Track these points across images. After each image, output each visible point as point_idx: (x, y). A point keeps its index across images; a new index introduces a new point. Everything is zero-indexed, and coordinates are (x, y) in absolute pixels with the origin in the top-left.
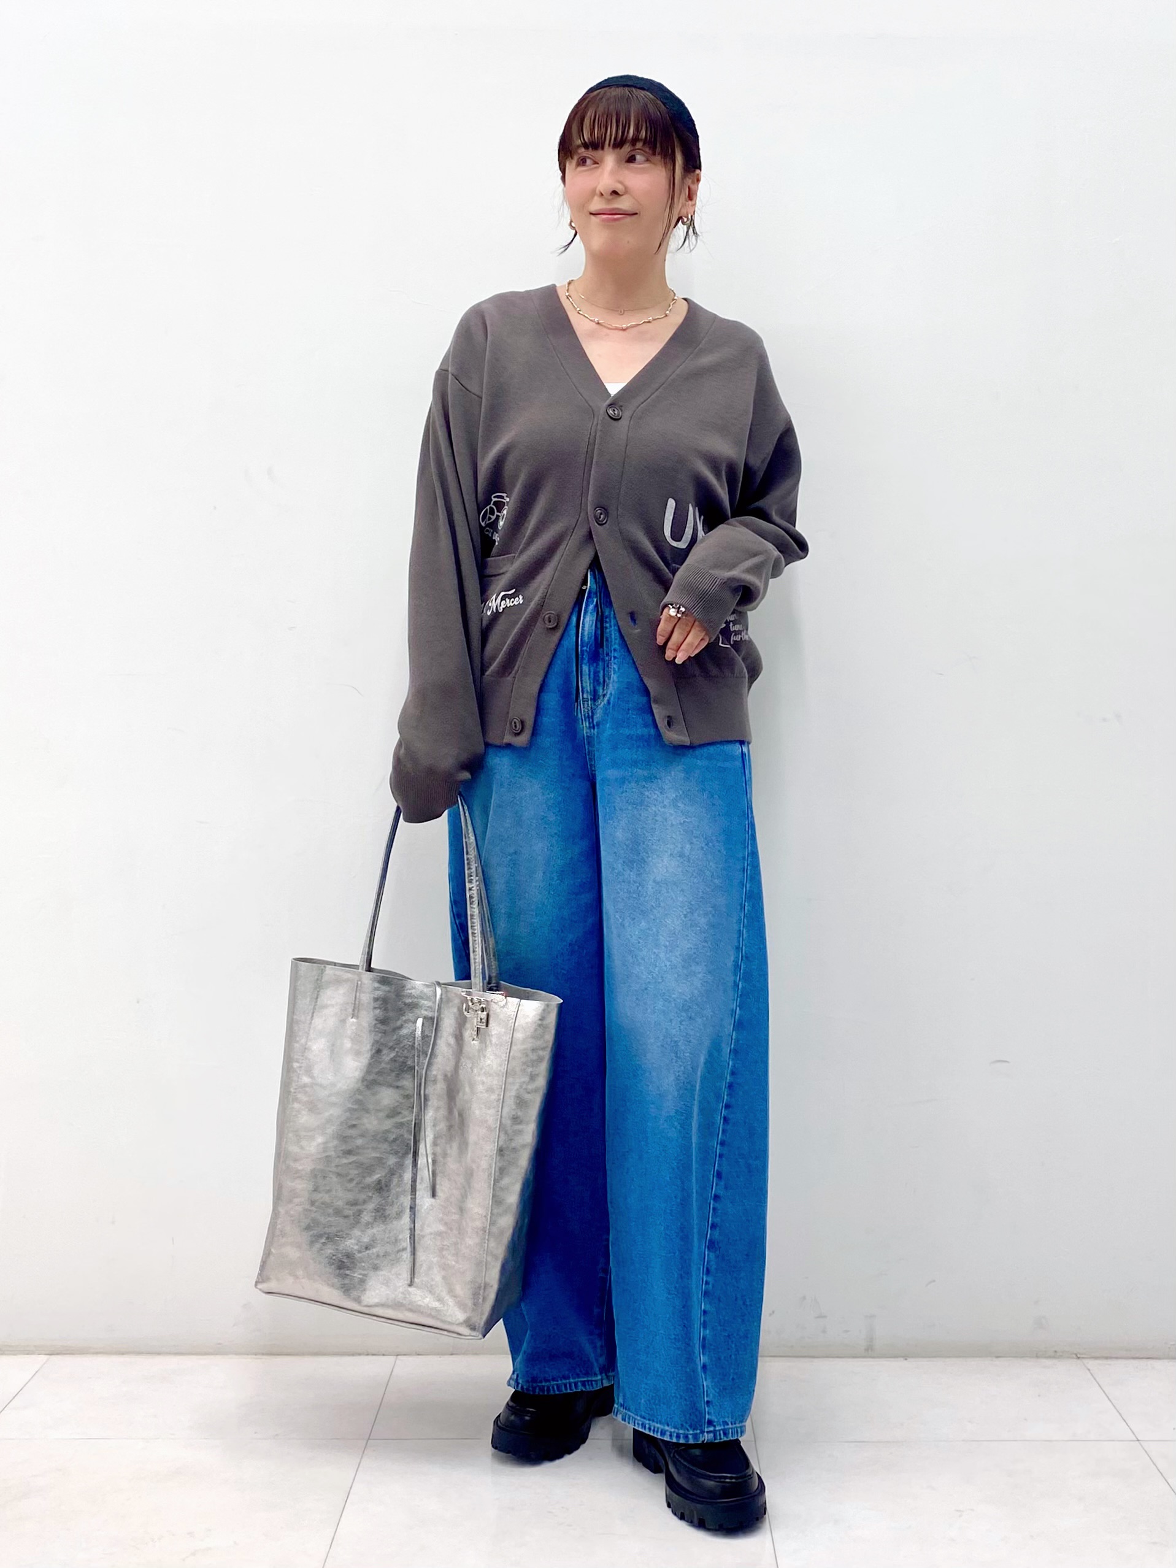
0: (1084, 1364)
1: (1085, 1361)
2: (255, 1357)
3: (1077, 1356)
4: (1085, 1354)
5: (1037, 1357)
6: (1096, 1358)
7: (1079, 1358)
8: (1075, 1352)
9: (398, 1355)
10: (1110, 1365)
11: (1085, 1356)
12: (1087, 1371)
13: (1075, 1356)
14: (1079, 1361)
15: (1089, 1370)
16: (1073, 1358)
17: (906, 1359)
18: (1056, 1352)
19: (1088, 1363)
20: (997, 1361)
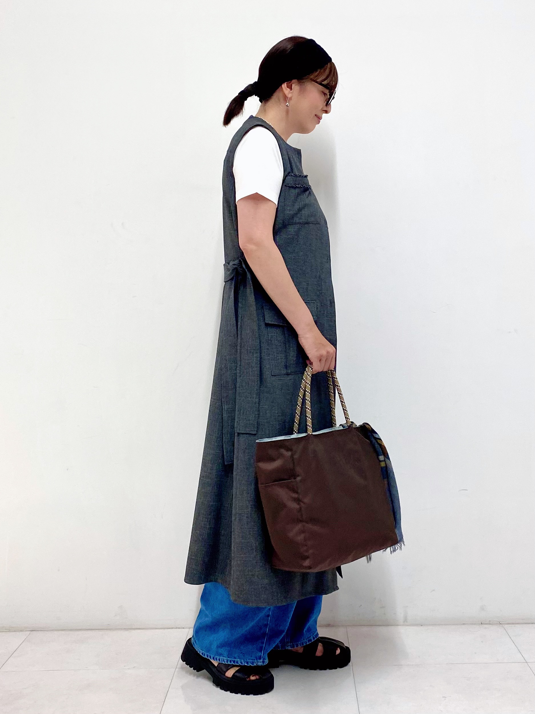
0: (503, 627)
1: (503, 625)
2: (125, 630)
3: (500, 622)
4: (503, 622)
5: (482, 623)
6: (508, 624)
7: (500, 624)
8: (499, 621)
10: (515, 626)
13: (499, 623)
14: (501, 625)
15: (505, 629)
16: (498, 624)
17: (422, 626)
18: (490, 621)
19: (505, 626)
20: (463, 626)
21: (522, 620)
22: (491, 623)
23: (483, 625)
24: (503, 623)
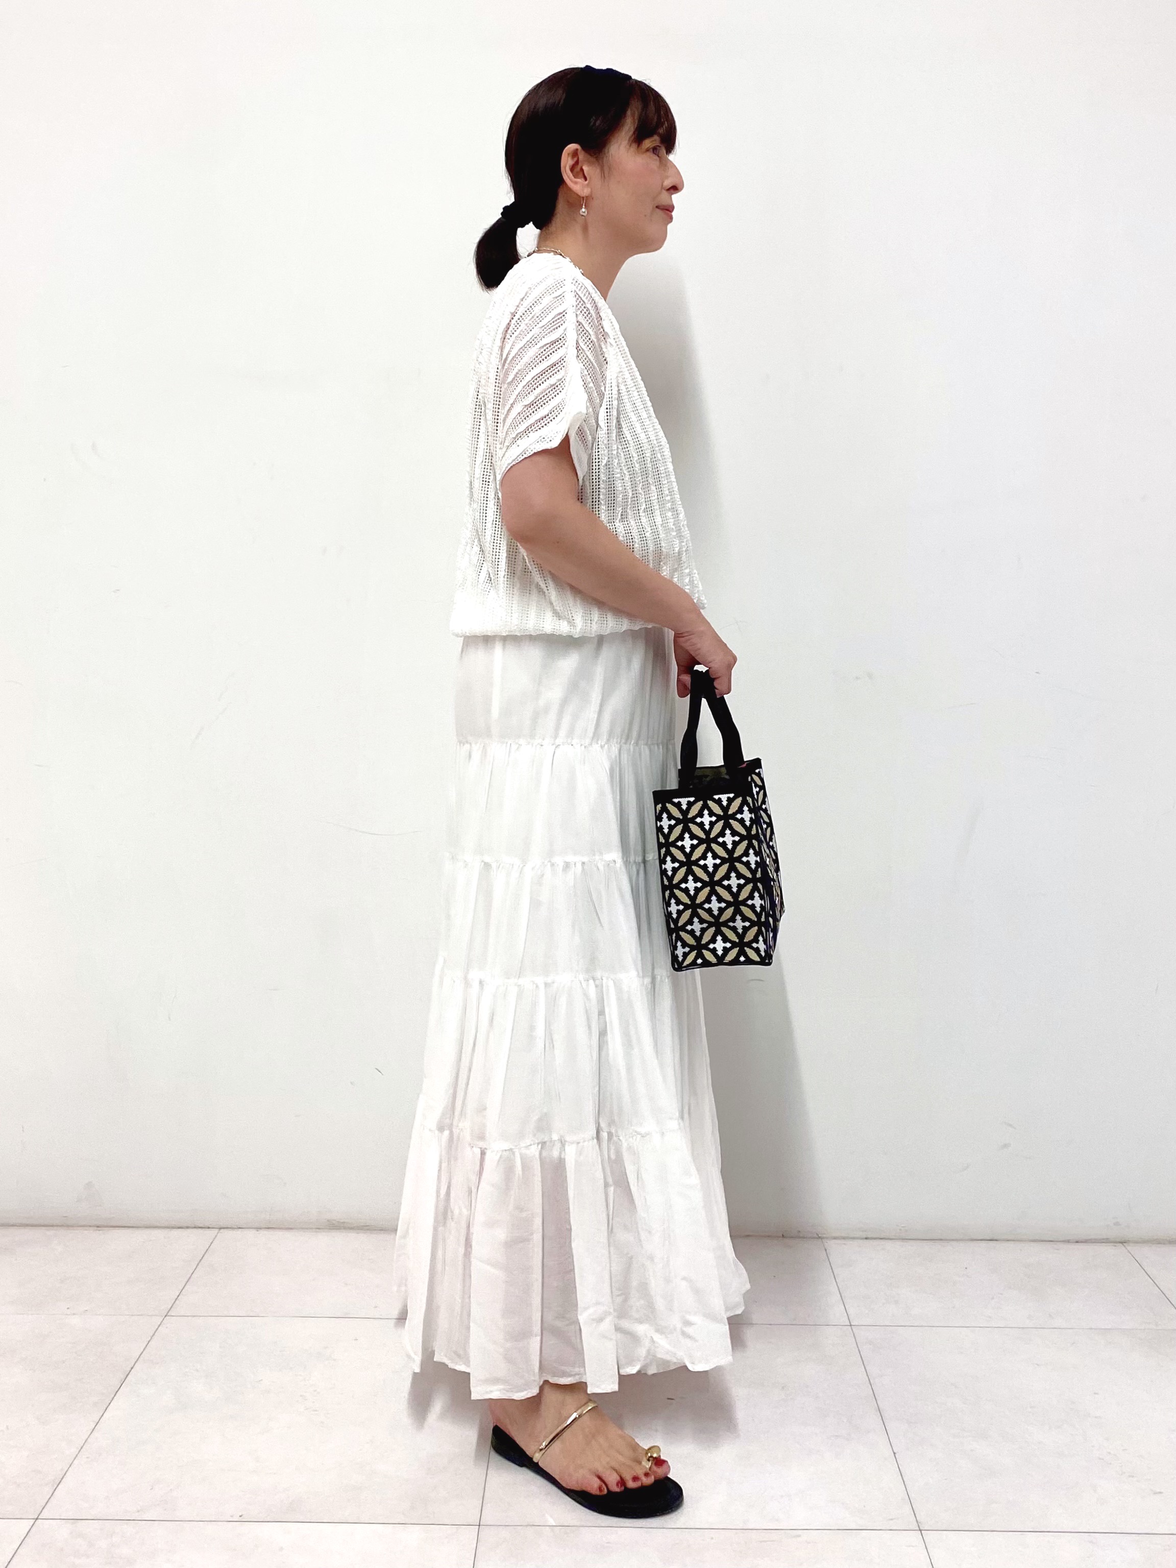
0: (822, 1242)
5: (783, 1235)
7: (820, 1238)
8: (816, 1233)
9: (220, 1228)
10: (845, 1244)
11: (824, 1236)
12: (825, 1251)
13: (817, 1237)
14: (820, 1240)
16: (814, 1238)
18: (799, 1231)
19: (827, 1242)
21: (863, 1231)
22: (801, 1235)
23: (785, 1239)
24: (822, 1236)
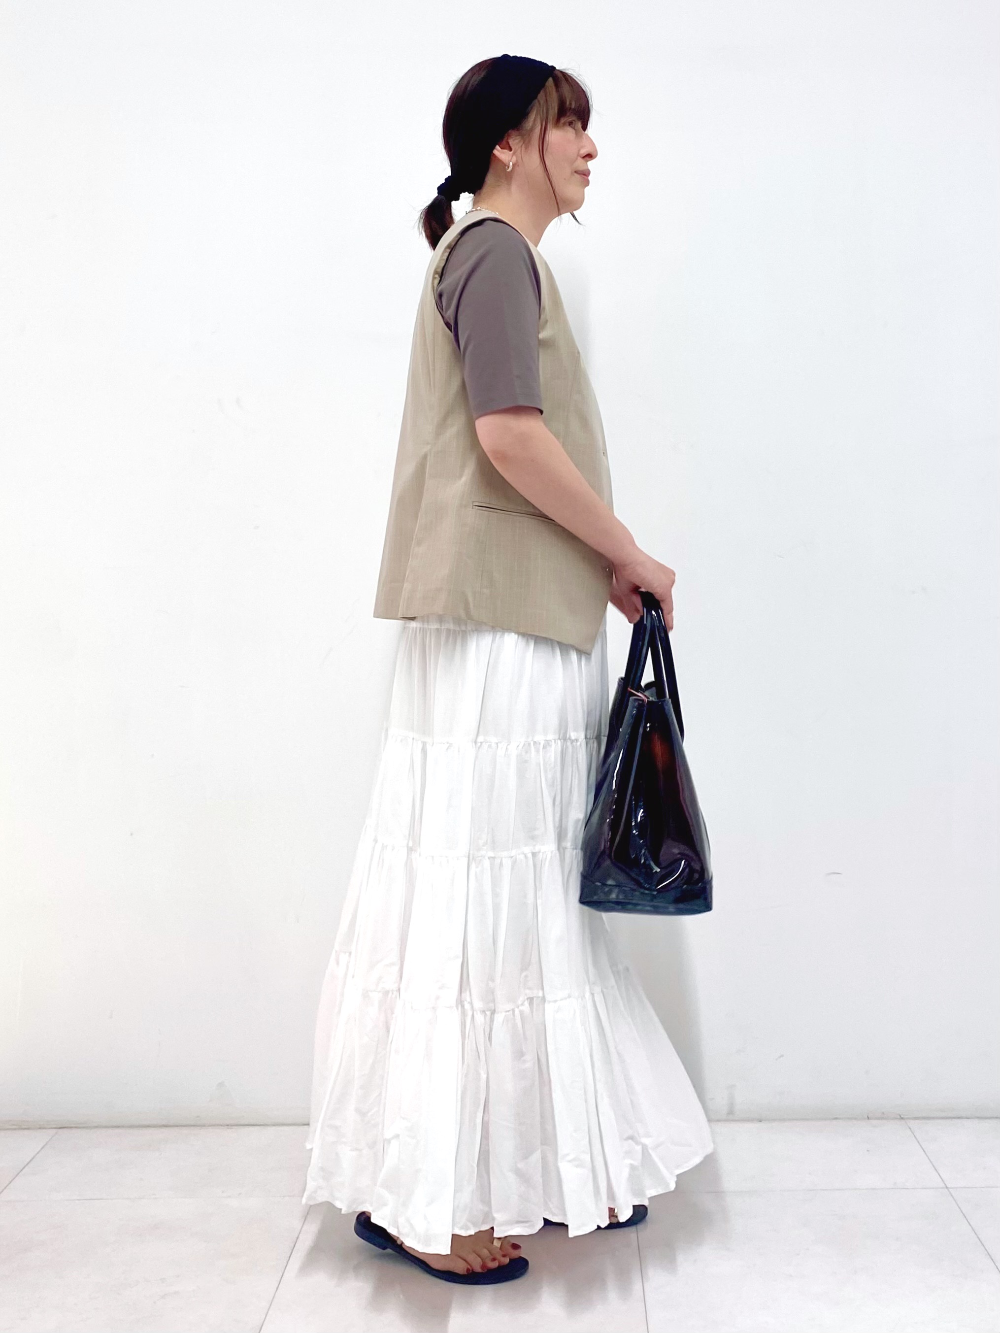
1: (907, 1121)
3: (900, 1116)
4: (907, 1115)
6: (916, 1118)
7: (902, 1118)
8: (899, 1113)
10: (927, 1123)
12: (909, 1129)
13: (899, 1117)
14: (903, 1122)
15: (910, 1128)
16: (896, 1119)
17: (760, 1122)
18: (883, 1113)
19: (910, 1123)
20: (835, 1122)
21: (940, 1112)
22: (885, 1116)
23: (870, 1121)
24: (906, 1117)
